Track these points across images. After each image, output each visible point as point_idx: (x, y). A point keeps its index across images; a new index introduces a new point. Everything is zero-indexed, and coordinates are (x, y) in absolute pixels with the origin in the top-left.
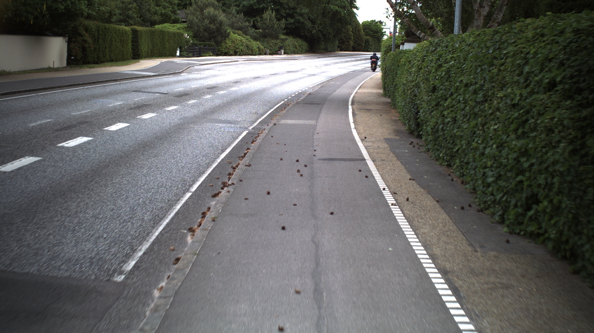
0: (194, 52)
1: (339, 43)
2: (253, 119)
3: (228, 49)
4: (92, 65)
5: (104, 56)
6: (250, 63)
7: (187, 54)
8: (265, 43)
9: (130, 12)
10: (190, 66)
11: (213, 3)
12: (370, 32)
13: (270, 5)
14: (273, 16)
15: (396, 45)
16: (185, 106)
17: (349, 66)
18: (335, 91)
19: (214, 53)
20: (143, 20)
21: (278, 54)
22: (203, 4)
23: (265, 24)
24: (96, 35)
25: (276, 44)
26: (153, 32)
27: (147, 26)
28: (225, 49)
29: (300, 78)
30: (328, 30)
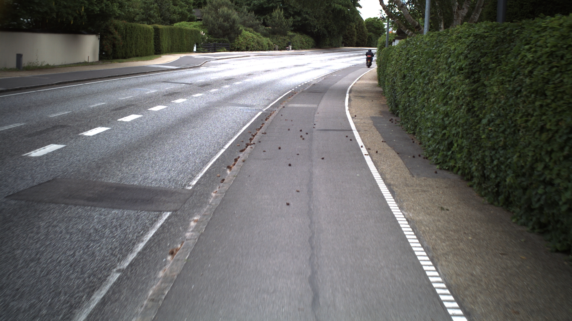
0: (209, 48)
1: (344, 39)
2: (266, 104)
3: (241, 45)
4: (121, 60)
5: (131, 52)
6: (261, 58)
7: (203, 50)
8: (274, 40)
9: (152, 12)
10: (207, 60)
11: (226, 3)
12: (373, 29)
13: (279, 4)
14: (282, 14)
15: (389, 42)
16: (208, 94)
17: (352, 61)
18: (336, 82)
19: (228, 49)
20: (163, 19)
21: (286, 49)
22: (218, 4)
23: (274, 22)
24: (124, 33)
25: (284, 40)
26: (173, 30)
27: (166, 25)
28: (237, 45)
29: (306, 71)
30: (332, 27)
